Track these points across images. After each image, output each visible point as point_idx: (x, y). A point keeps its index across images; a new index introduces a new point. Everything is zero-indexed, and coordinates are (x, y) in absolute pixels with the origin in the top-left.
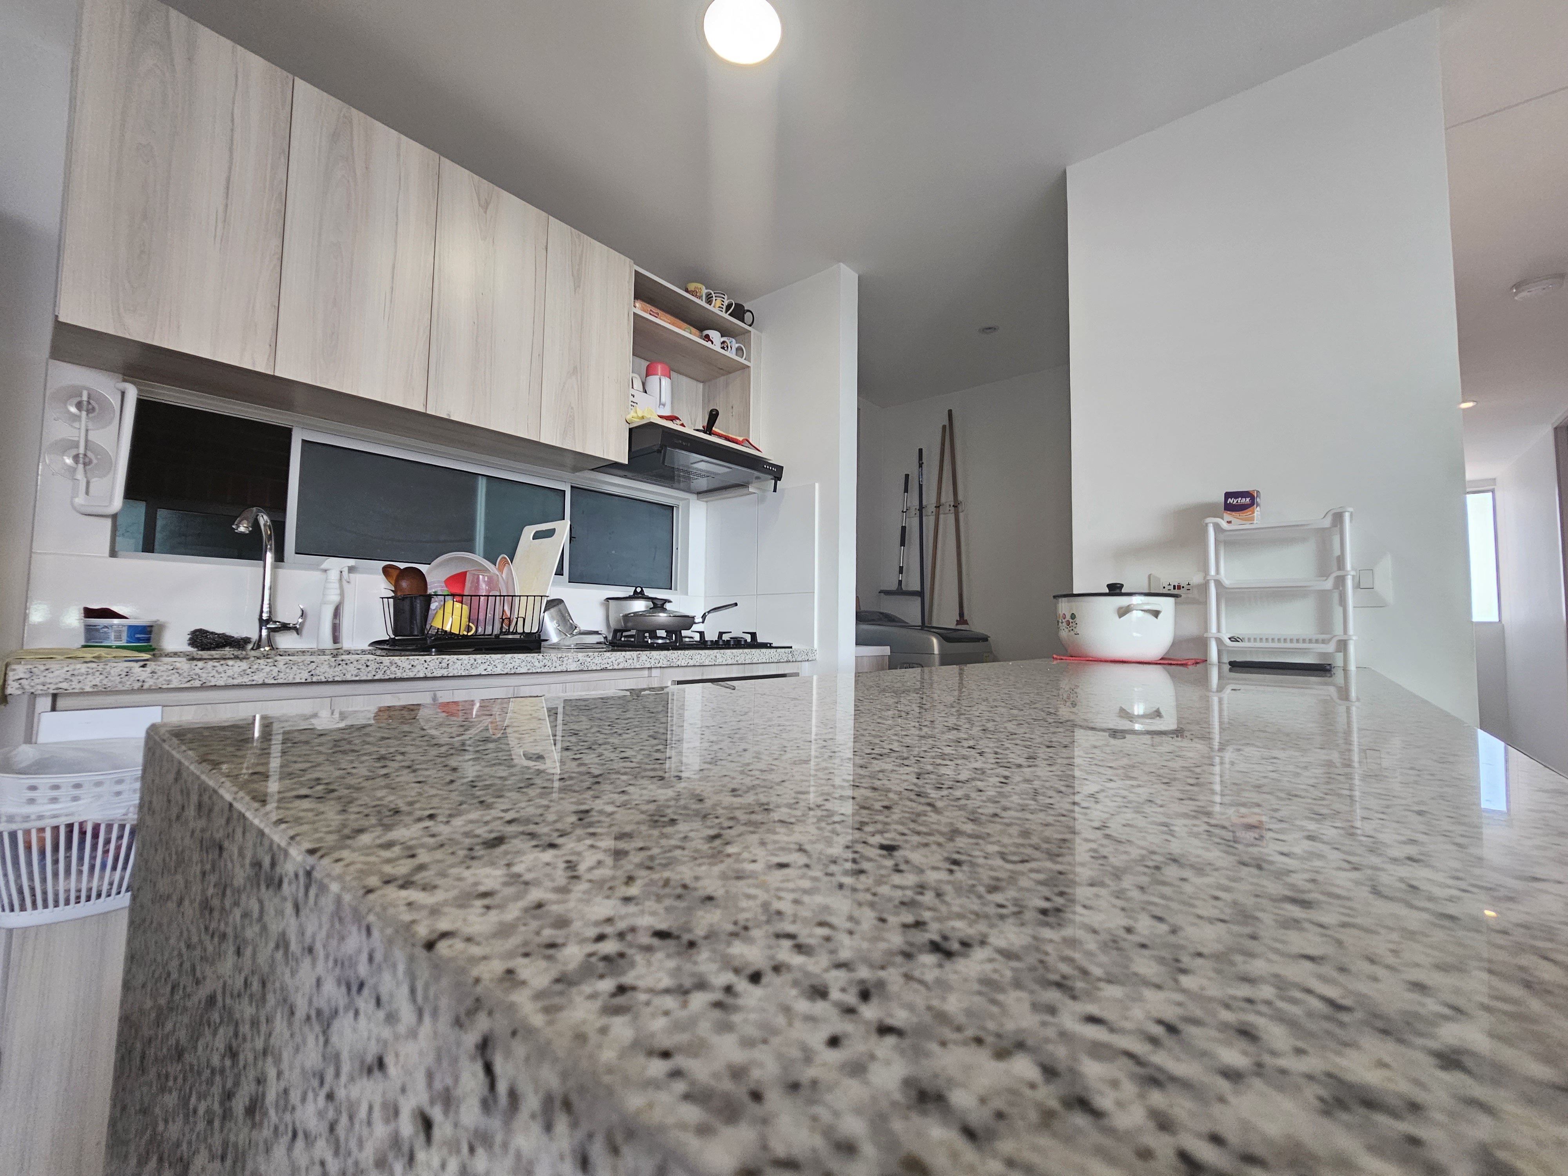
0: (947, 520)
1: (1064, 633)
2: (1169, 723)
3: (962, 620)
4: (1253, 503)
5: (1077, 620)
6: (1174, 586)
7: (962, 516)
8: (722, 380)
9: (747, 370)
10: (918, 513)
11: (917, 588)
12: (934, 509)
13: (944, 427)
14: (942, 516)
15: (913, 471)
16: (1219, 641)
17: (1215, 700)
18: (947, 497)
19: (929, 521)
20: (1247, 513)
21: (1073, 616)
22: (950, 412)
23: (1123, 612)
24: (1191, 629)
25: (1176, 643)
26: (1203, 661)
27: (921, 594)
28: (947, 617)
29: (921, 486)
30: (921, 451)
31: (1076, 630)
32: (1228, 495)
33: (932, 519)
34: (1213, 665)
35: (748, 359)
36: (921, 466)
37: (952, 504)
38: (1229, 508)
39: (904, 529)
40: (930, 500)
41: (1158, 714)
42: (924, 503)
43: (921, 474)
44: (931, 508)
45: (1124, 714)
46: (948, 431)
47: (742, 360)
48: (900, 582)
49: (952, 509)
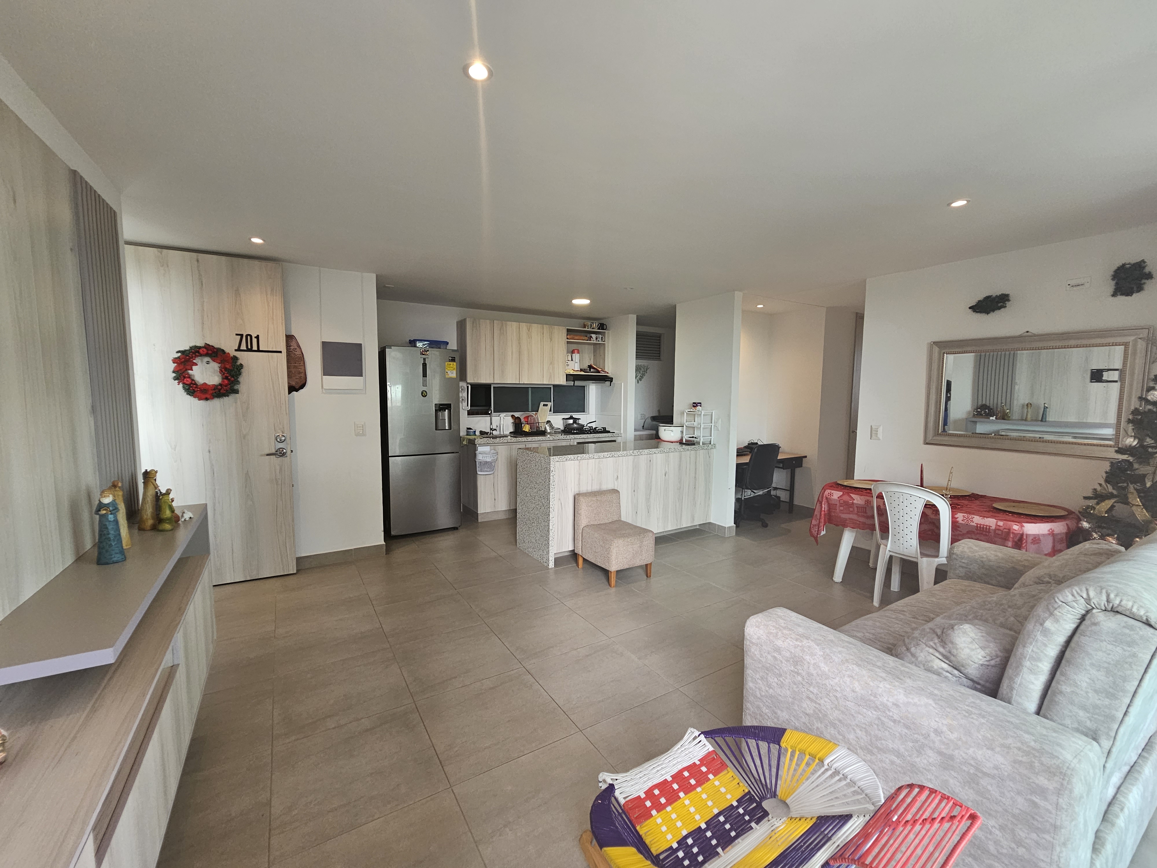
4: (698, 405)
9: (606, 343)
16: (685, 438)
35: (606, 340)
47: (603, 341)
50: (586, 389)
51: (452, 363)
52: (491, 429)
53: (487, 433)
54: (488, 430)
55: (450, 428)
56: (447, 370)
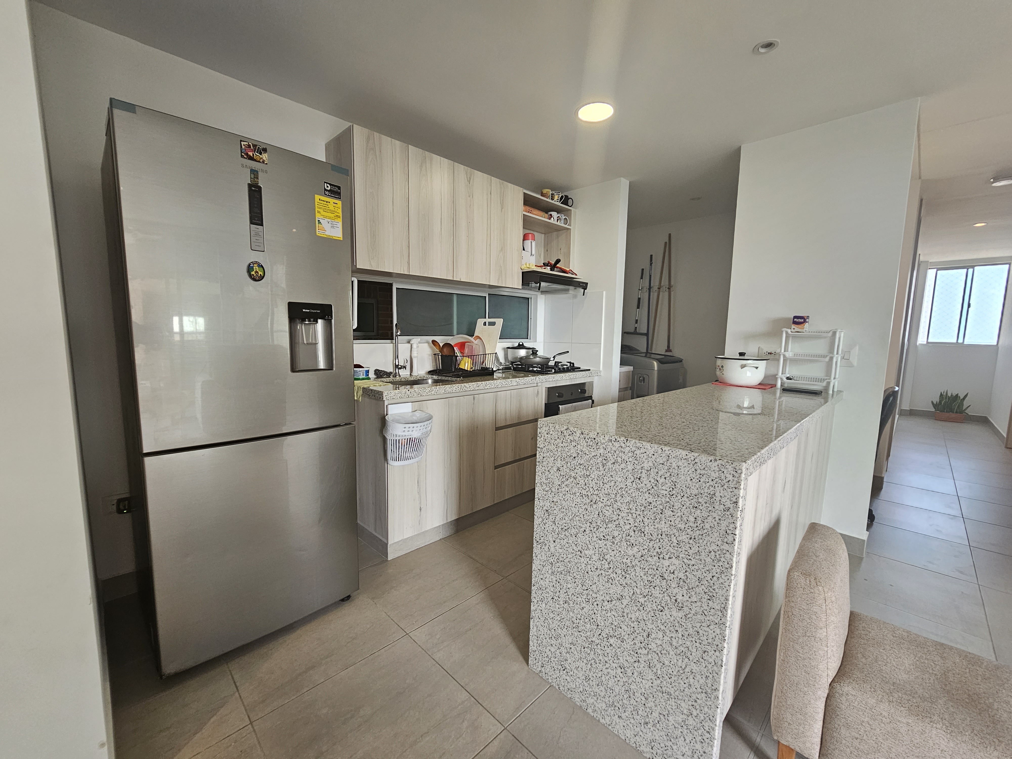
0: (664, 295)
1: (718, 373)
2: (757, 410)
3: (668, 350)
4: (805, 321)
5: (724, 368)
6: (769, 353)
7: (672, 293)
8: (555, 234)
9: (569, 230)
10: (648, 290)
11: (646, 332)
12: (657, 289)
13: (666, 243)
14: (661, 293)
15: (646, 266)
16: (782, 379)
17: (778, 402)
18: (665, 282)
19: (654, 295)
20: (802, 325)
21: (722, 366)
22: (670, 235)
23: (743, 366)
24: (772, 371)
25: (766, 377)
26: (775, 386)
27: (647, 335)
28: (660, 348)
29: (650, 276)
30: (651, 256)
31: (723, 373)
32: (795, 317)
33: (656, 294)
34: (778, 389)
35: (570, 225)
36: (651, 264)
37: (667, 287)
38: (795, 323)
39: (639, 299)
40: (655, 283)
41: (753, 407)
42: (652, 285)
43: (651, 269)
44: (655, 288)
45: (739, 407)
46: (668, 245)
47: (566, 226)
48: (636, 328)
49: (667, 290)
50: (532, 303)
51: (332, 200)
52: (397, 366)
53: (388, 374)
54: (390, 369)
55: (330, 366)
56: (318, 216)
